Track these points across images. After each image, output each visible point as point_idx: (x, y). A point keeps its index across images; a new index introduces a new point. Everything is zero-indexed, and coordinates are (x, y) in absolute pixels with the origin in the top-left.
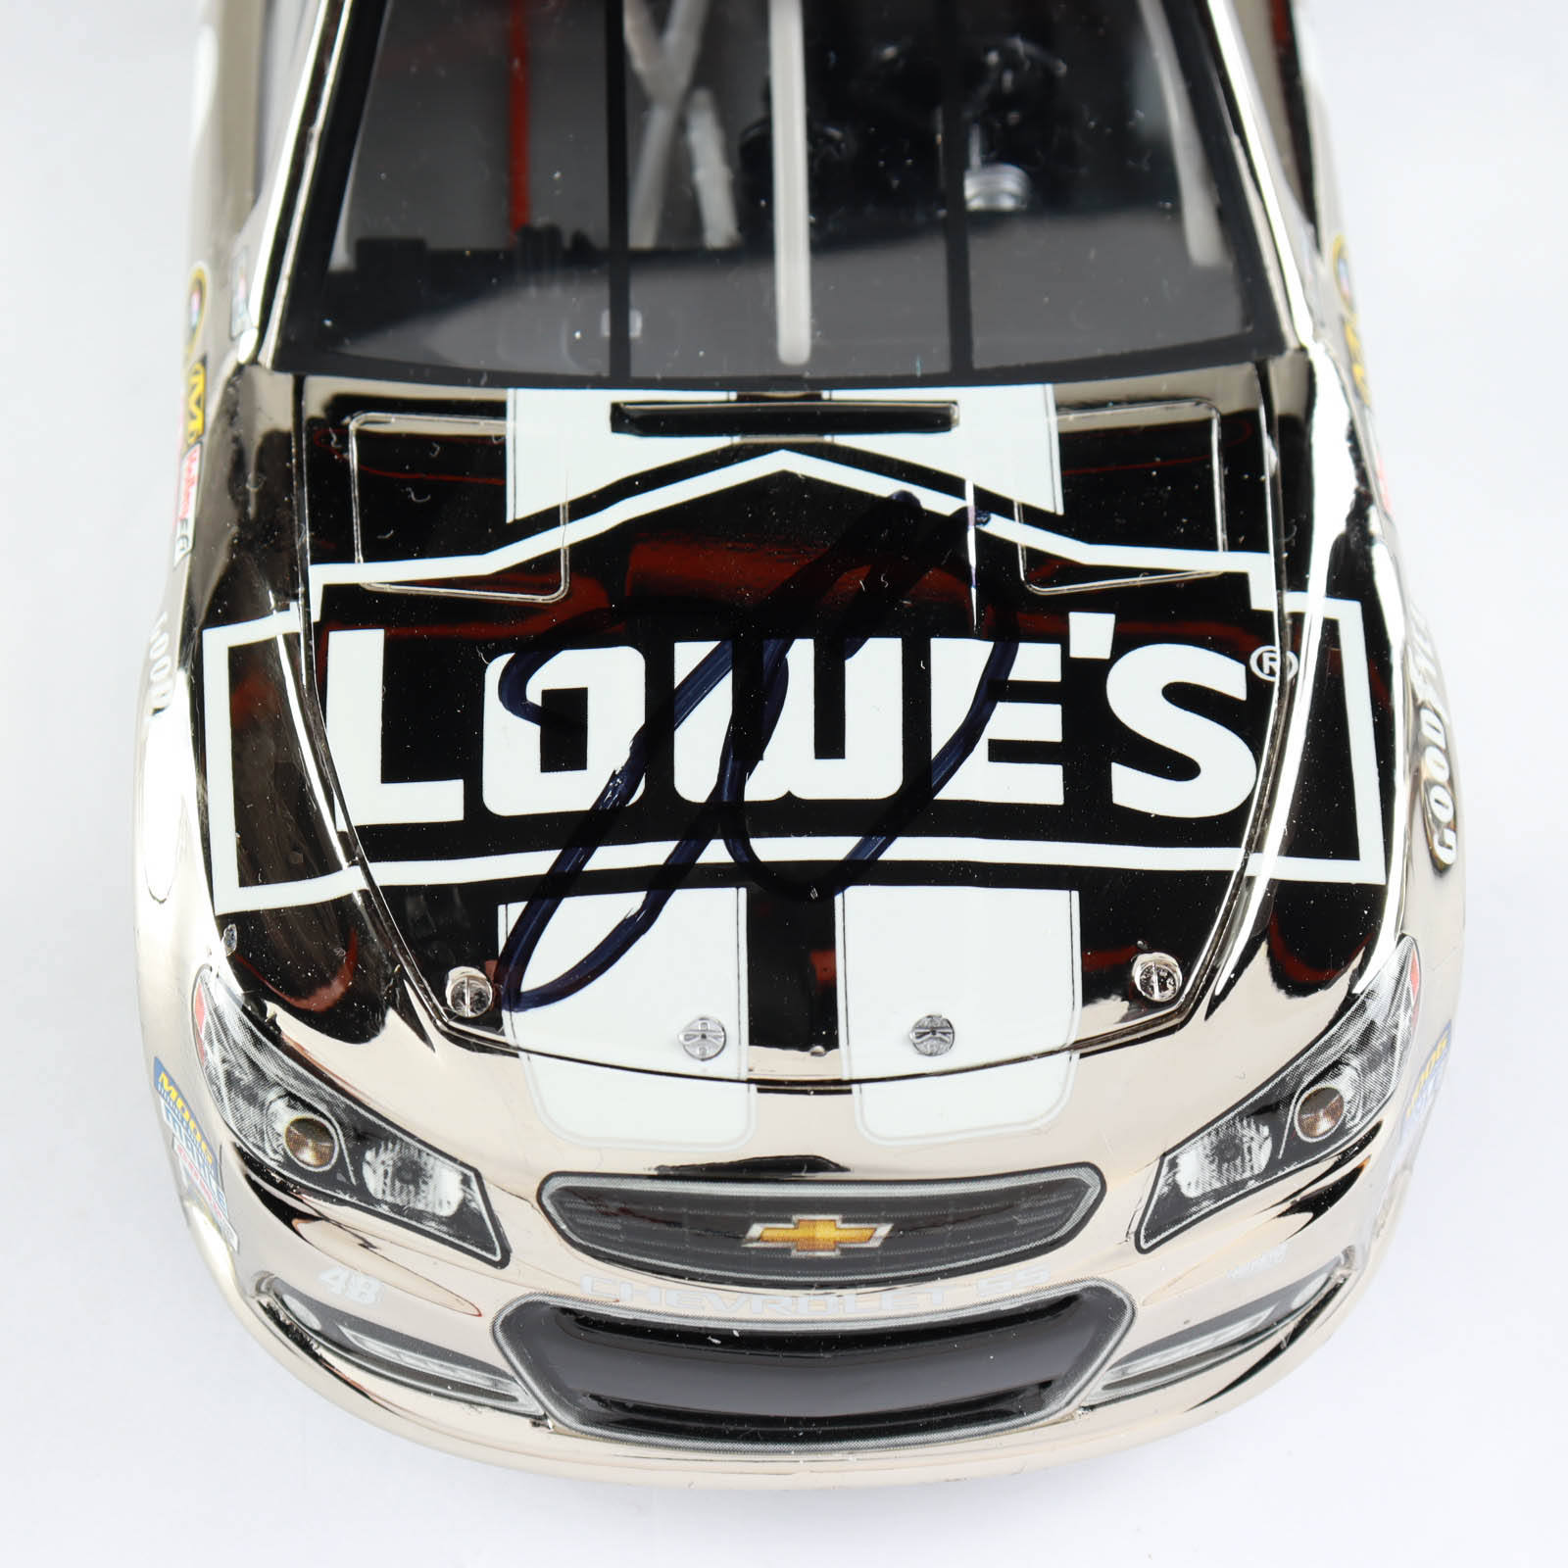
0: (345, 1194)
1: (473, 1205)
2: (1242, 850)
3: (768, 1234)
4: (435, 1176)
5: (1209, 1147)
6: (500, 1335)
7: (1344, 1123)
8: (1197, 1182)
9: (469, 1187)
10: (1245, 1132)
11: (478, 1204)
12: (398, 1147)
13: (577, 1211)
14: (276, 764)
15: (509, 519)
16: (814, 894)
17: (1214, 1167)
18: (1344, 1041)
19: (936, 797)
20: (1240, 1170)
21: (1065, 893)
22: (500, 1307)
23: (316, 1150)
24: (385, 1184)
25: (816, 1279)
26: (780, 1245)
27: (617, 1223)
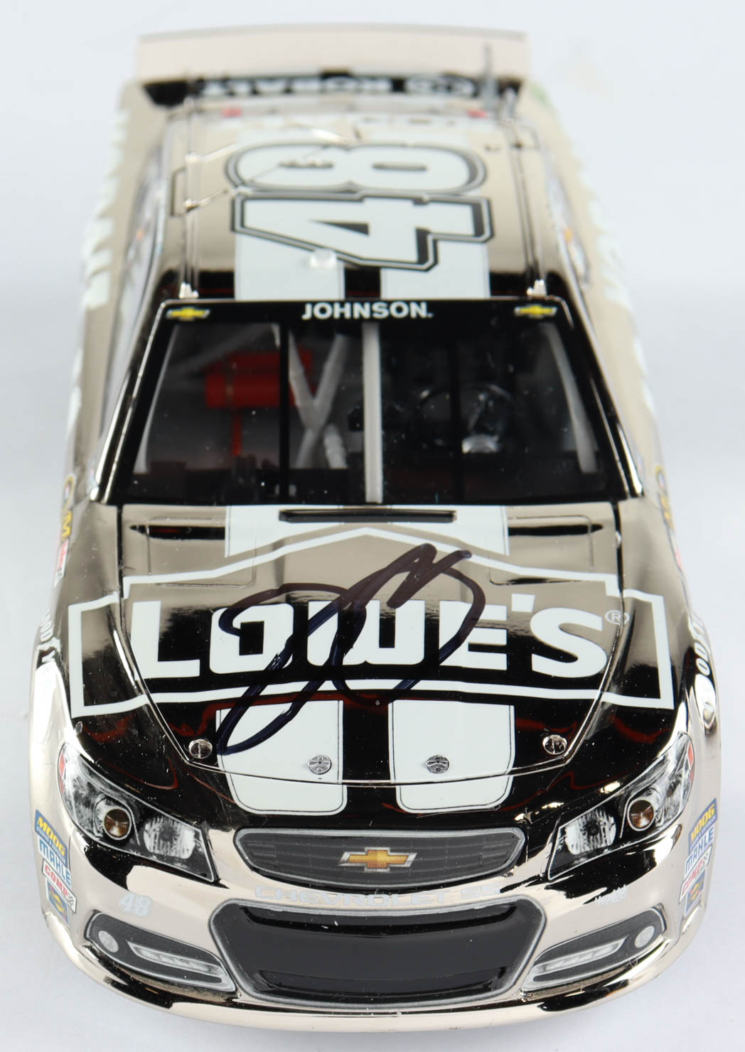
0: (134, 851)
1: (200, 850)
2: (599, 692)
3: (352, 858)
4: (181, 835)
5: (582, 825)
6: (213, 927)
7: (654, 824)
8: (577, 845)
9: (198, 839)
10: (601, 819)
11: (203, 849)
12: (162, 820)
13: (254, 848)
14: (105, 657)
15: (226, 556)
16: (378, 703)
17: (585, 837)
18: (652, 777)
19: (442, 664)
20: (600, 842)
21: (507, 707)
22: (213, 909)
23: (120, 827)
24: (155, 843)
25: (377, 886)
26: (358, 865)
27: (274, 853)
